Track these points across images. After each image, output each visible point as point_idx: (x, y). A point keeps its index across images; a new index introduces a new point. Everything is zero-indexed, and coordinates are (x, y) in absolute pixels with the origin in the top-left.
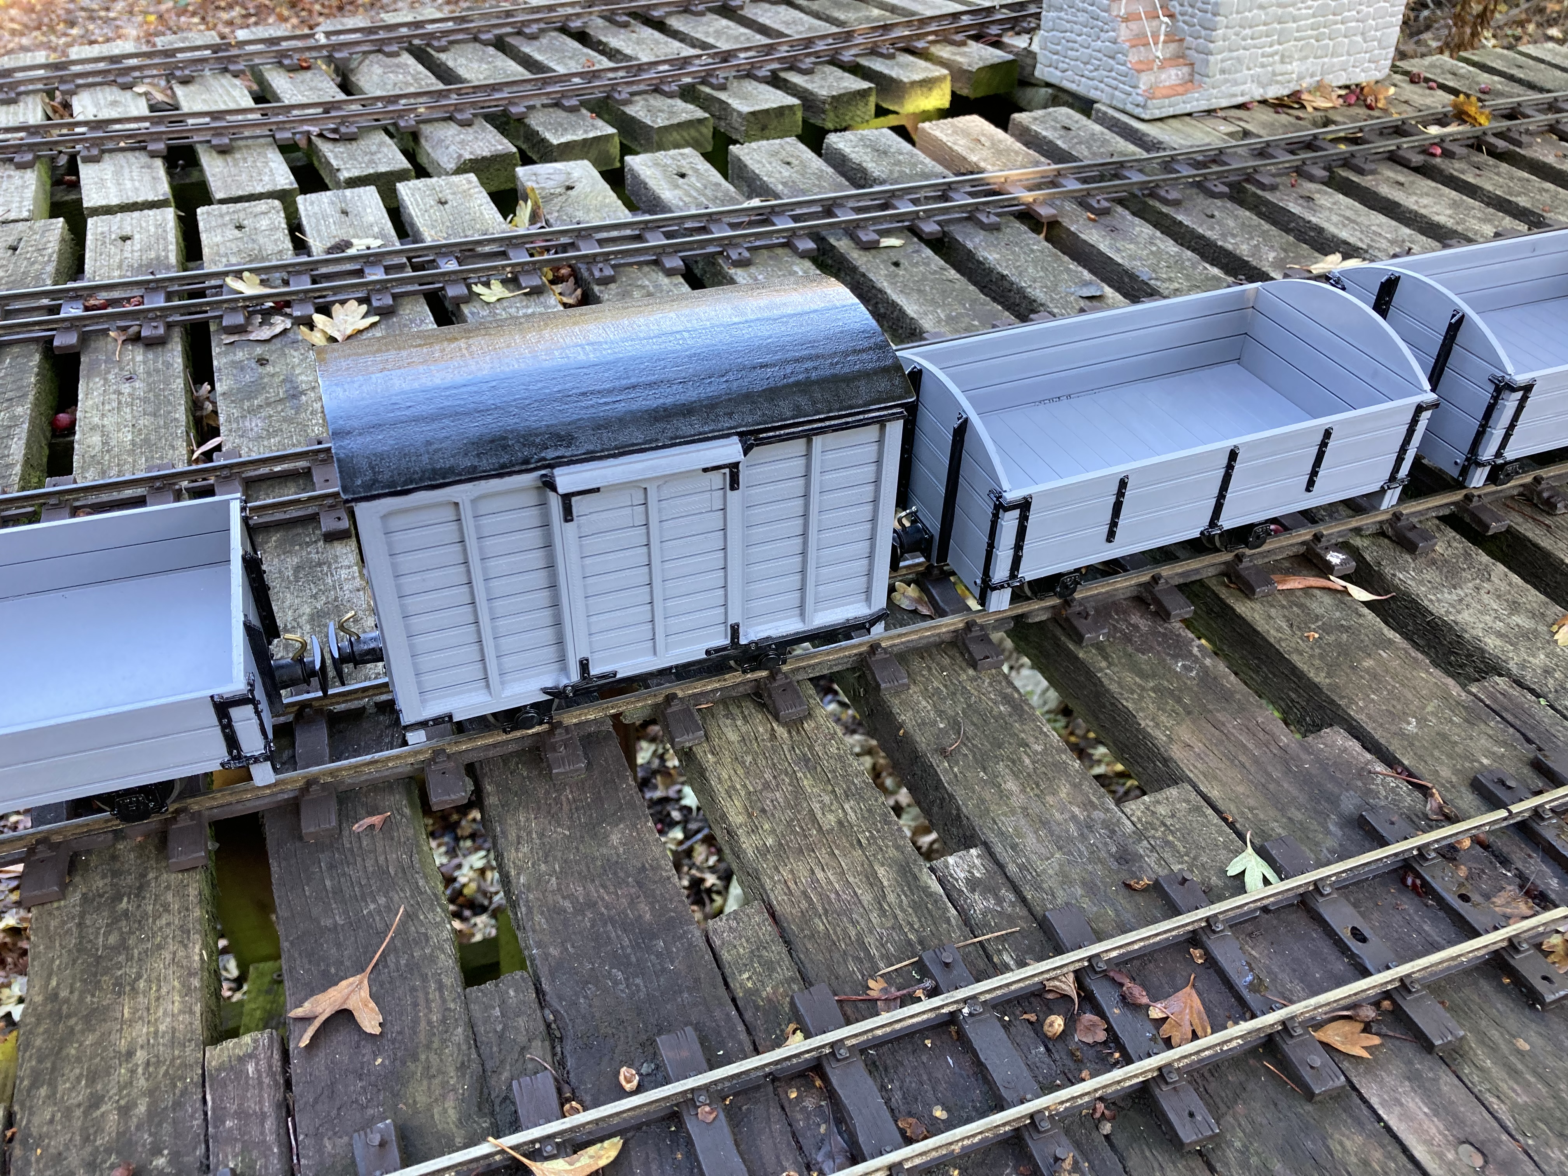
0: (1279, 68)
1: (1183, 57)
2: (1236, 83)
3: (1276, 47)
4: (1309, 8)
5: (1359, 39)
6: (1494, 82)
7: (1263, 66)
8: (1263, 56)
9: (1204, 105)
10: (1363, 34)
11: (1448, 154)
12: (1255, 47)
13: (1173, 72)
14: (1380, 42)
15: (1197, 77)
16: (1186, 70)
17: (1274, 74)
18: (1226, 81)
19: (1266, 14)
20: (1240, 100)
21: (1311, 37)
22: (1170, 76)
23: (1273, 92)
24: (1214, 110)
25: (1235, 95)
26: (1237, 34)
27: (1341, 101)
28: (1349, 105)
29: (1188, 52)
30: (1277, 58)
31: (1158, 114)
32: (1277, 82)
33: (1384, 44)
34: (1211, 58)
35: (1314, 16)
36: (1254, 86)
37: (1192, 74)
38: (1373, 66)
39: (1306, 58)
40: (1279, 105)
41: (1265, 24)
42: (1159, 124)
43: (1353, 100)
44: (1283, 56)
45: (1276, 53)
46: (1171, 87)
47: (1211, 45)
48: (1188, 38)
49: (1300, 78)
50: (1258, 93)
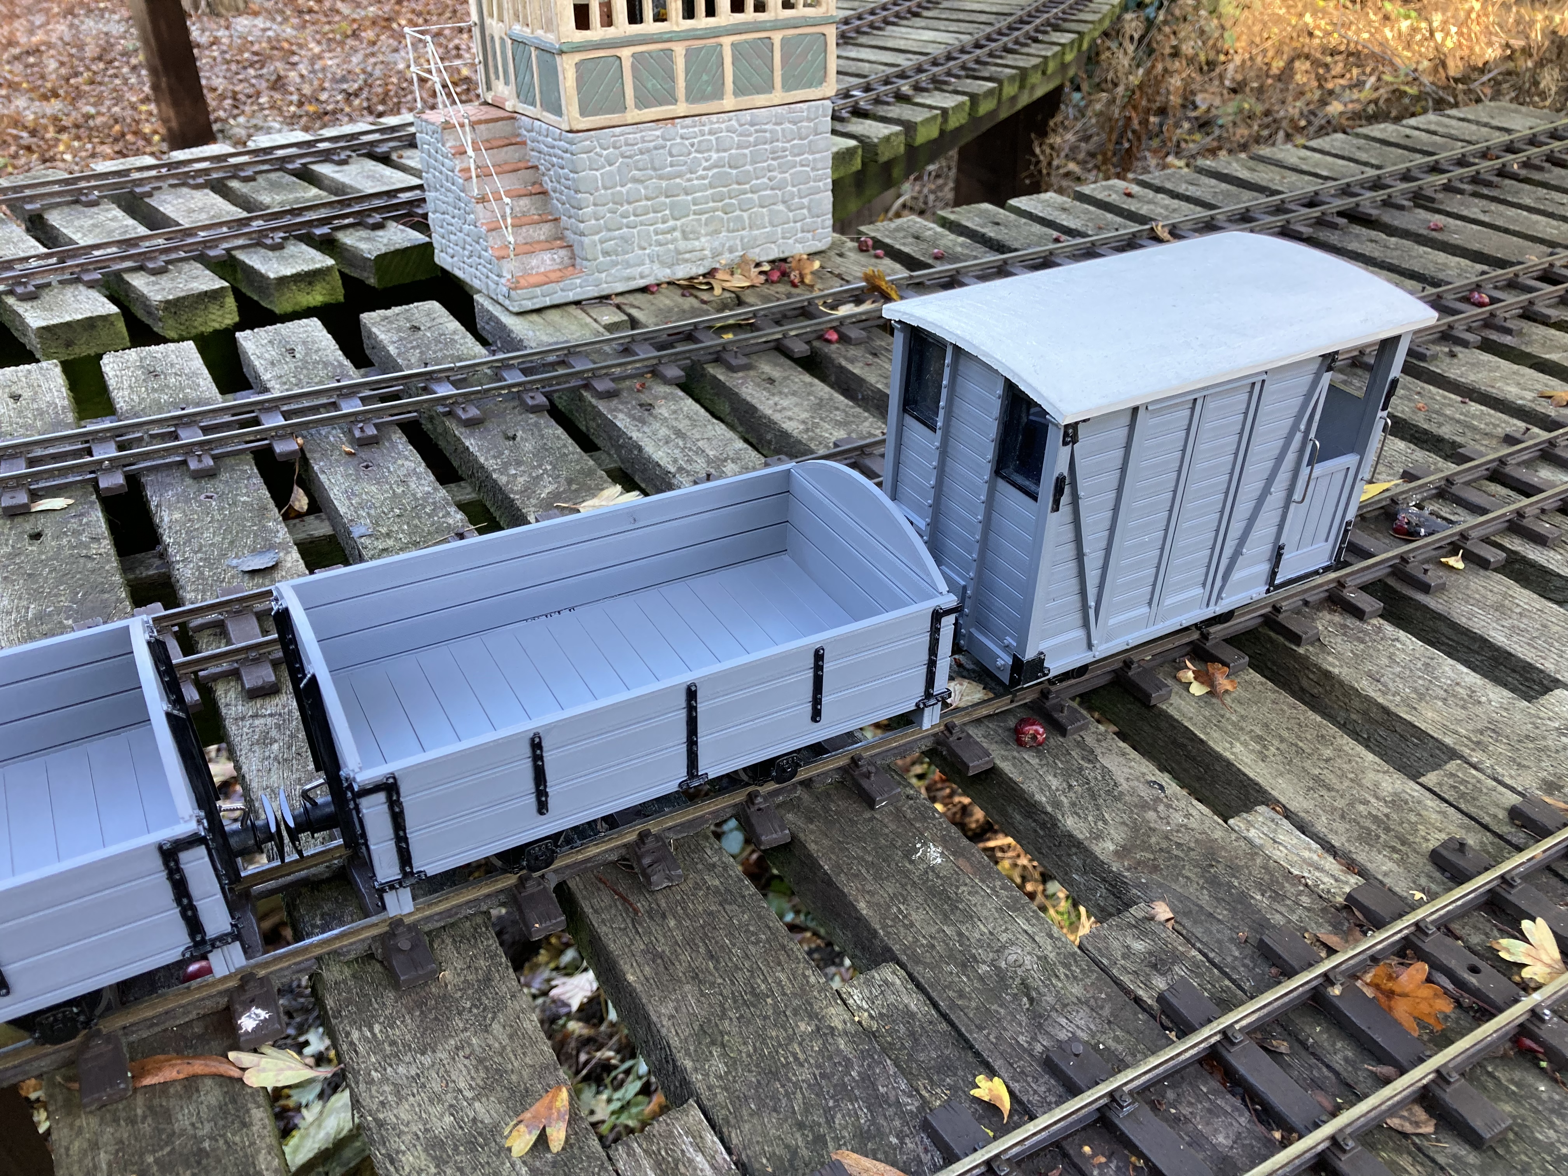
0: (682, 245)
1: (562, 238)
2: (628, 265)
3: (671, 223)
4: (703, 178)
5: (781, 207)
6: (955, 244)
7: (660, 244)
8: (657, 233)
9: (592, 291)
10: (784, 202)
11: (844, 339)
12: (642, 224)
13: (547, 256)
14: (809, 210)
15: (578, 261)
16: (563, 252)
17: (679, 253)
18: (615, 264)
19: (646, 188)
20: (641, 283)
21: (715, 210)
22: (543, 261)
23: (681, 272)
24: (608, 297)
25: (630, 279)
26: (614, 212)
27: (762, 278)
28: (773, 282)
29: (567, 233)
30: (677, 234)
31: (529, 305)
32: (686, 261)
33: (815, 211)
34: (586, 240)
35: (711, 186)
36: (656, 266)
37: (573, 257)
38: (810, 235)
39: (717, 232)
40: (689, 287)
41: (647, 199)
42: (535, 317)
43: (776, 276)
44: (683, 232)
45: (674, 229)
46: (545, 274)
47: (582, 225)
48: (564, 218)
49: (716, 255)
50: (664, 274)
